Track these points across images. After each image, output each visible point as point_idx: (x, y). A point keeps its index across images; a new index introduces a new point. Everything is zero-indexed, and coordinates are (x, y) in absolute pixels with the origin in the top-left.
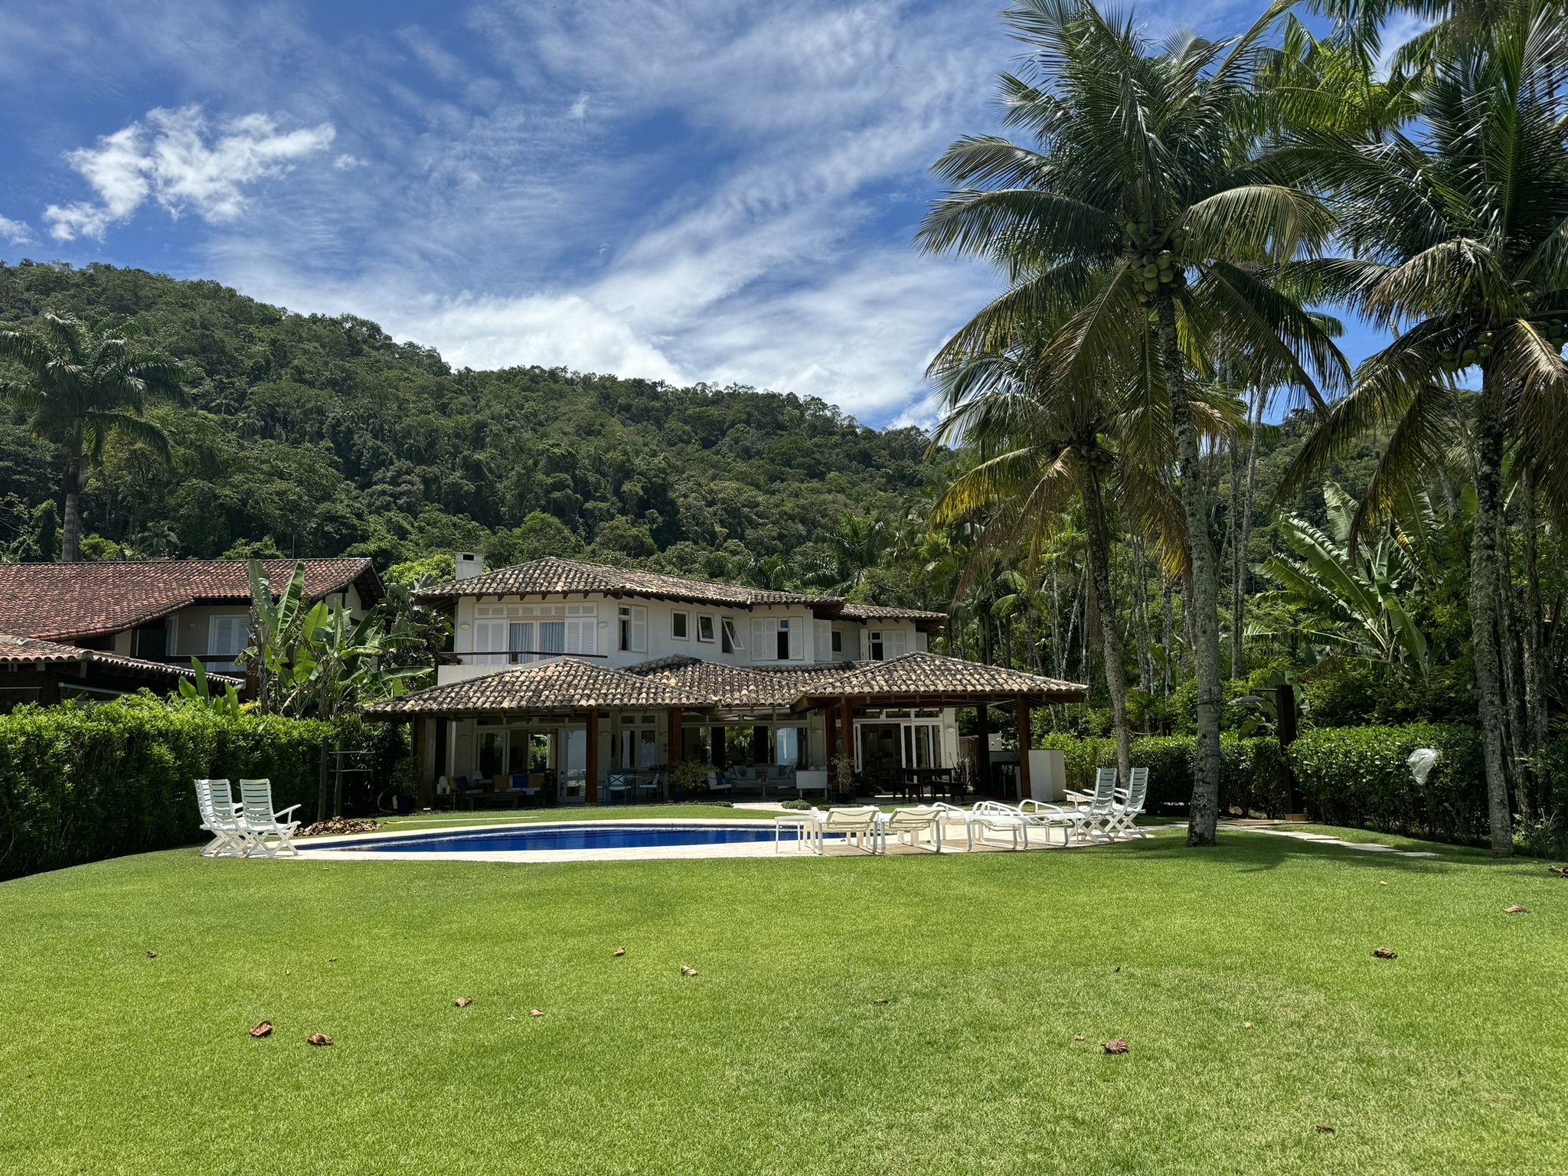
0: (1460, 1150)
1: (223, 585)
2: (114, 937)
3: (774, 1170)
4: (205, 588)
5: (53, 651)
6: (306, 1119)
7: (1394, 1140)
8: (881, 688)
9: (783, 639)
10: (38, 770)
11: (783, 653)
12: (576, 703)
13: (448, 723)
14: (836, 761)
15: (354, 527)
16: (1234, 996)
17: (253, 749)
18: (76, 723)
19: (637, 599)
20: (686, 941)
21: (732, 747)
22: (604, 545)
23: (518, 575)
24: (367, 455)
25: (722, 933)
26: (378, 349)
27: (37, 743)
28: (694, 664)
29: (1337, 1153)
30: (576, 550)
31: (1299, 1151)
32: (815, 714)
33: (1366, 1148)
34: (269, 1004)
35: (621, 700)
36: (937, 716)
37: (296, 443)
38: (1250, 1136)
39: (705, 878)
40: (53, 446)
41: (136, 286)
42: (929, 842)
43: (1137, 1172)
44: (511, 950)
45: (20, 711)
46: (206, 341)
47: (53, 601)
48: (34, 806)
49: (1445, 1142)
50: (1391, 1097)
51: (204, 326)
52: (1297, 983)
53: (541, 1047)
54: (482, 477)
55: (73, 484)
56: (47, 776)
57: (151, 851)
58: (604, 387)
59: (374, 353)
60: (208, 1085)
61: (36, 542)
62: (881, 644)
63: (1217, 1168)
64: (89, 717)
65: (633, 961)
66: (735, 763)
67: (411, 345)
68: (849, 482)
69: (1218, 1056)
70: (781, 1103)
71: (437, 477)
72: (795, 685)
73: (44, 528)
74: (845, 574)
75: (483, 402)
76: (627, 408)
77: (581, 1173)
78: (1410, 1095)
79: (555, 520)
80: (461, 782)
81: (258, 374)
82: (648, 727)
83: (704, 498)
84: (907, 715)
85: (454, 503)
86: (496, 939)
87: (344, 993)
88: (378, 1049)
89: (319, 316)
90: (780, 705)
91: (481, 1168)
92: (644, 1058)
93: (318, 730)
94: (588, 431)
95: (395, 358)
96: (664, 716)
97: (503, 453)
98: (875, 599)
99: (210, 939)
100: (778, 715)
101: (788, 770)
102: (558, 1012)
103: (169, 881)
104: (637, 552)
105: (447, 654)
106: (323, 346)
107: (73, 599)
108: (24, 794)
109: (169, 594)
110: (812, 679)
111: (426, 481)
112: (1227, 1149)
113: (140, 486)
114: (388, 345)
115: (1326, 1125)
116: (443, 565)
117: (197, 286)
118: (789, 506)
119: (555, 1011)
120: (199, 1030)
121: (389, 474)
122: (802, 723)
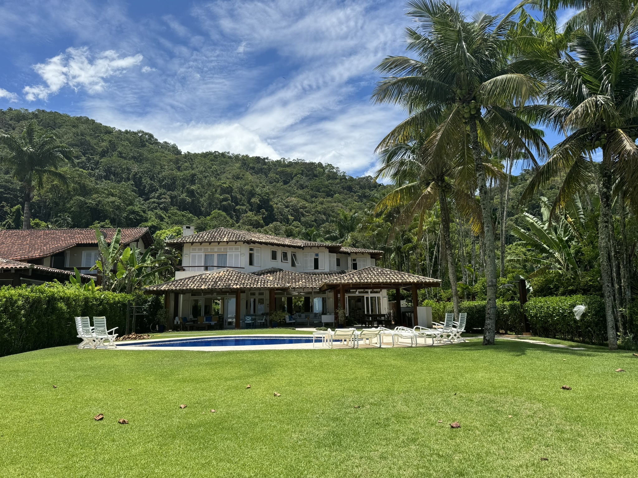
0: (601, 468)
1: (88, 239)
2: (39, 380)
3: (313, 475)
4: (81, 240)
5: (18, 265)
6: (117, 454)
7: (573, 464)
8: (357, 281)
9: (316, 261)
10: (11, 313)
11: (316, 267)
12: (231, 287)
13: (179, 295)
14: (338, 311)
15: (142, 216)
16: (504, 405)
17: (99, 305)
18: (27, 293)
19: (257, 244)
20: (276, 382)
21: (295, 306)
22: (244, 223)
23: (208, 235)
24: (148, 187)
25: (291, 379)
26: (152, 144)
27: (10, 302)
28: (280, 271)
29: (550, 469)
30: (232, 226)
31: (534, 468)
32: (330, 292)
33: (562, 467)
34: (103, 407)
35: (250, 286)
36: (379, 293)
37: (119, 182)
38: (513, 462)
39: (284, 357)
40: (20, 183)
41: (54, 119)
42: (376, 343)
43: (466, 477)
44: (204, 385)
45: (4, 289)
46: (83, 141)
47: (19, 245)
48: (9, 328)
49: (595, 464)
50: (571, 446)
51: (82, 135)
52: (530, 400)
53: (215, 425)
54: (194, 196)
55: (28, 198)
56: (15, 315)
57: (57, 346)
58: (244, 160)
59: (151, 146)
60: (76, 440)
61: (13, 222)
62: (356, 264)
63: (499, 475)
64: (32, 291)
65: (254, 391)
66: (297, 312)
67: (165, 142)
68: (343, 198)
69: (498, 429)
70: (315, 448)
71: (176, 196)
72: (321, 280)
73: (16, 216)
74: (342, 236)
75: (194, 166)
76: (253, 168)
77: (231, 476)
78: (579, 445)
79: (224, 213)
80: (184, 319)
81: (103, 154)
82: (261, 297)
83: (284, 205)
84: (367, 292)
85: (183, 206)
86: (197, 381)
87: (134, 403)
88: (148, 425)
89: (128, 130)
90: (315, 288)
91: (189, 474)
92: (258, 429)
93: (126, 297)
94: (237, 177)
95: (159, 148)
96: (268, 292)
97: (203, 187)
98: (354, 246)
99: (79, 381)
100: (314, 292)
101: (318, 315)
102: (222, 411)
103: (64, 358)
104: (256, 226)
105: (179, 267)
106: (130, 143)
107: (27, 244)
108: (5, 323)
109: (66, 242)
110: (328, 277)
111: (172, 198)
112: (503, 467)
113: (55, 199)
114: (156, 143)
115: (545, 457)
116: (177, 231)
117: (79, 119)
118: (319, 208)
119: (221, 410)
120: (73, 418)
121: (157, 195)
122: (324, 296)
